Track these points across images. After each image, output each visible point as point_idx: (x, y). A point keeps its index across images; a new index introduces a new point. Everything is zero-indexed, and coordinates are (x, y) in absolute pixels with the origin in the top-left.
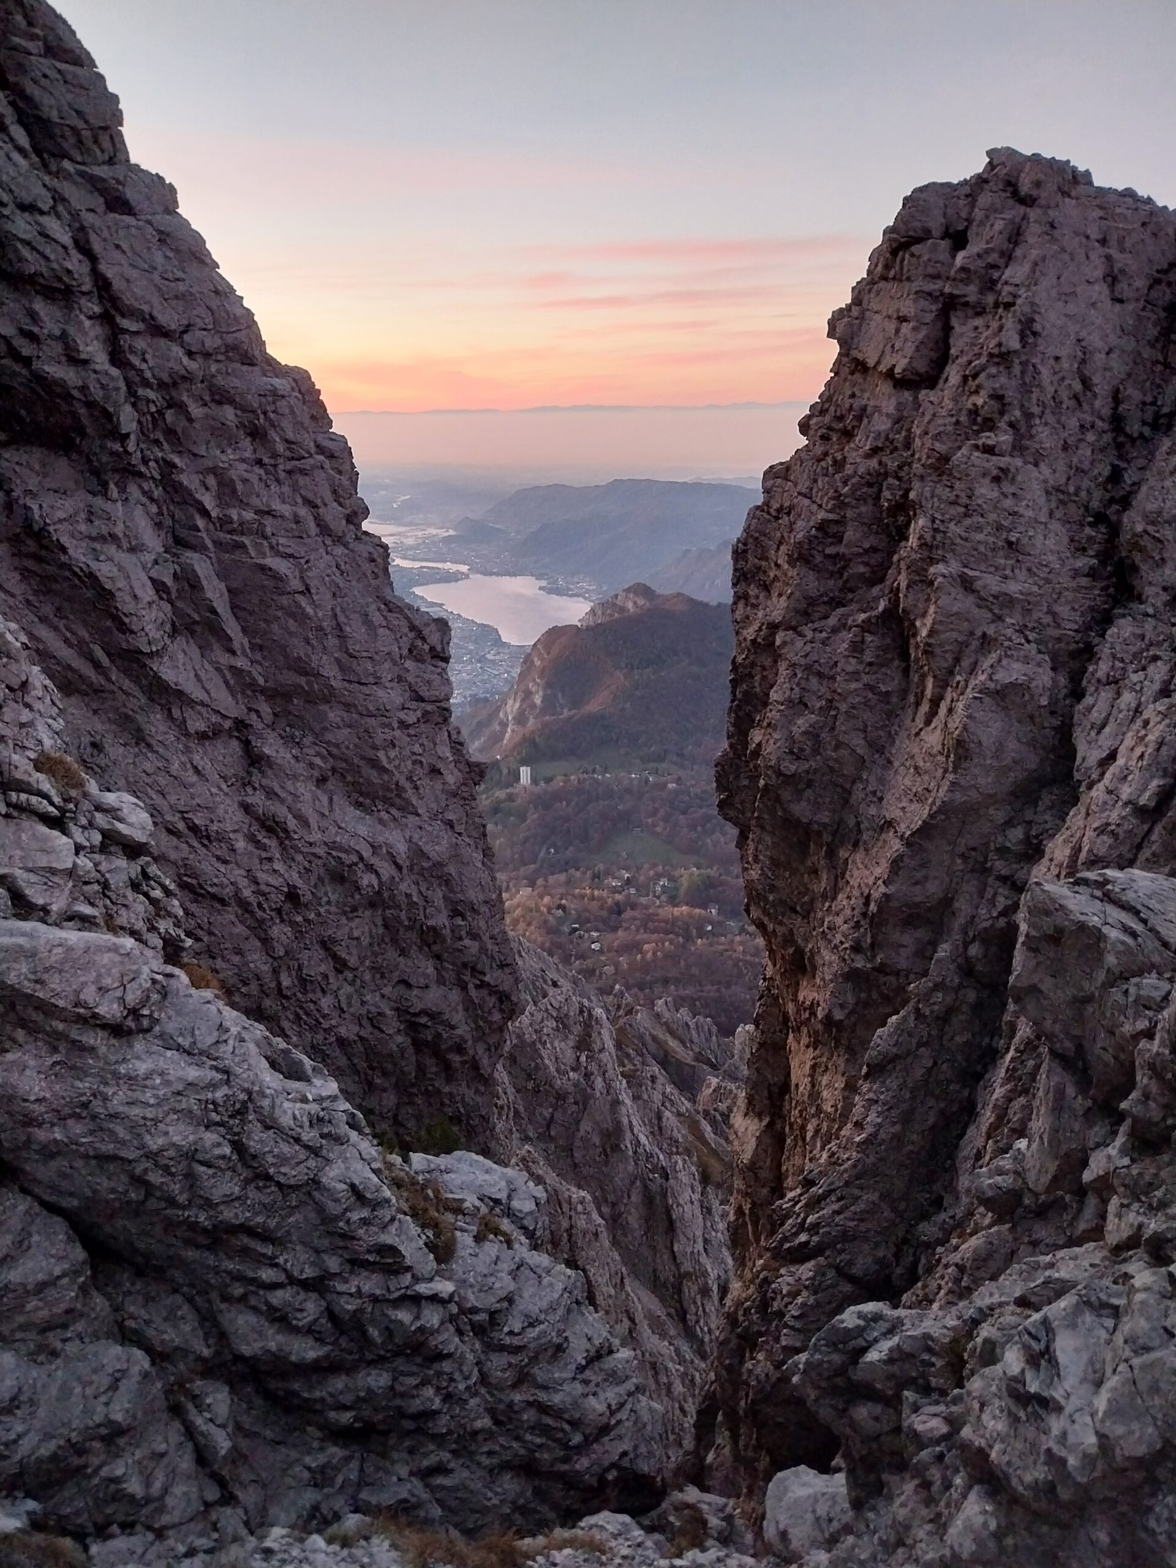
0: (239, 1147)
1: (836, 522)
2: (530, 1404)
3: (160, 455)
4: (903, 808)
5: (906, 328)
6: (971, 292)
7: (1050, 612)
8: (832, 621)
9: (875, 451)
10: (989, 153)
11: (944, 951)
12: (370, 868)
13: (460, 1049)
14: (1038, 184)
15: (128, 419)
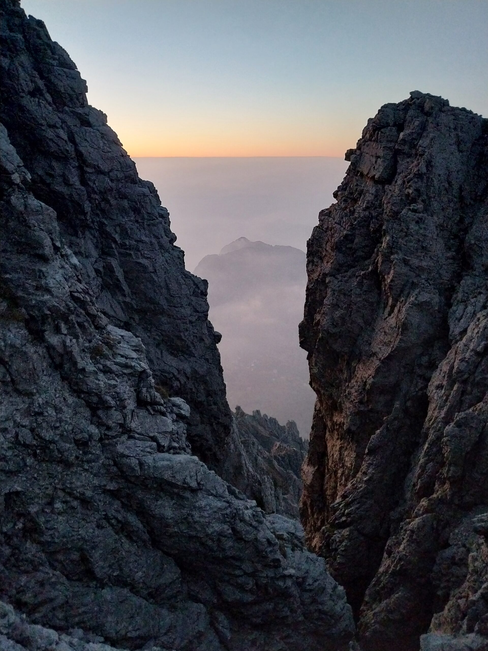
0: (233, 529)
1: (351, 235)
2: (316, 610)
3: (98, 219)
4: (380, 348)
5: (379, 161)
6: (406, 148)
7: (438, 273)
8: (349, 274)
9: (367, 208)
10: (411, 93)
11: (397, 405)
12: (177, 379)
13: (210, 449)
14: (432, 108)
15: (87, 207)
